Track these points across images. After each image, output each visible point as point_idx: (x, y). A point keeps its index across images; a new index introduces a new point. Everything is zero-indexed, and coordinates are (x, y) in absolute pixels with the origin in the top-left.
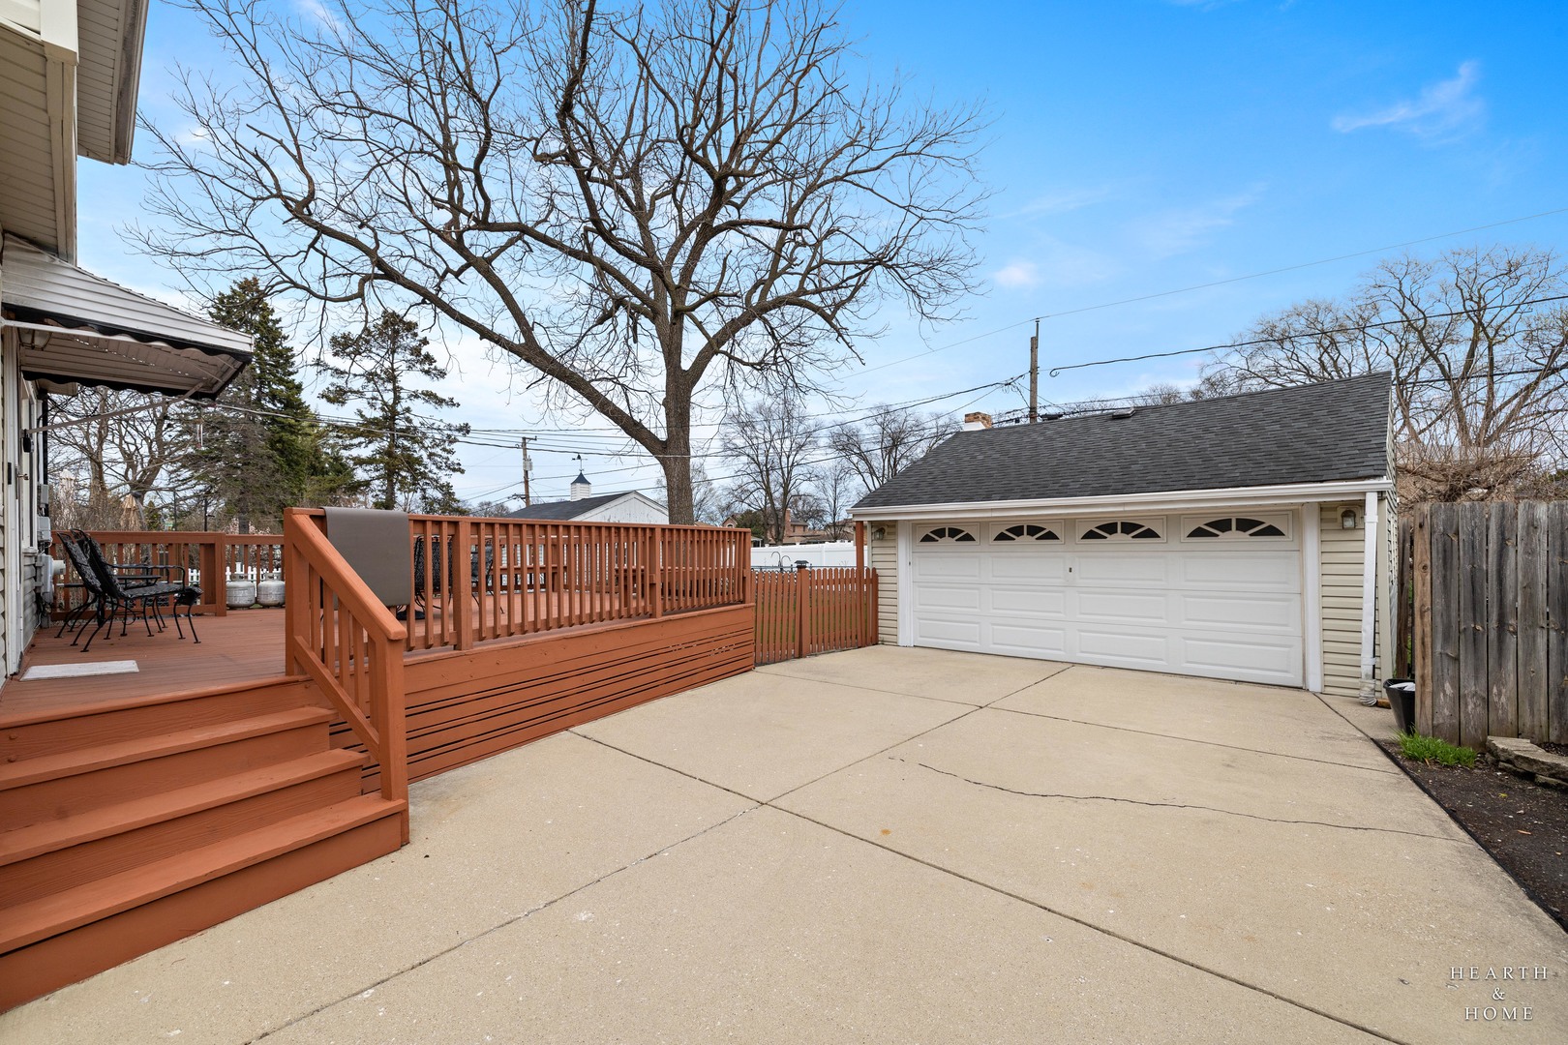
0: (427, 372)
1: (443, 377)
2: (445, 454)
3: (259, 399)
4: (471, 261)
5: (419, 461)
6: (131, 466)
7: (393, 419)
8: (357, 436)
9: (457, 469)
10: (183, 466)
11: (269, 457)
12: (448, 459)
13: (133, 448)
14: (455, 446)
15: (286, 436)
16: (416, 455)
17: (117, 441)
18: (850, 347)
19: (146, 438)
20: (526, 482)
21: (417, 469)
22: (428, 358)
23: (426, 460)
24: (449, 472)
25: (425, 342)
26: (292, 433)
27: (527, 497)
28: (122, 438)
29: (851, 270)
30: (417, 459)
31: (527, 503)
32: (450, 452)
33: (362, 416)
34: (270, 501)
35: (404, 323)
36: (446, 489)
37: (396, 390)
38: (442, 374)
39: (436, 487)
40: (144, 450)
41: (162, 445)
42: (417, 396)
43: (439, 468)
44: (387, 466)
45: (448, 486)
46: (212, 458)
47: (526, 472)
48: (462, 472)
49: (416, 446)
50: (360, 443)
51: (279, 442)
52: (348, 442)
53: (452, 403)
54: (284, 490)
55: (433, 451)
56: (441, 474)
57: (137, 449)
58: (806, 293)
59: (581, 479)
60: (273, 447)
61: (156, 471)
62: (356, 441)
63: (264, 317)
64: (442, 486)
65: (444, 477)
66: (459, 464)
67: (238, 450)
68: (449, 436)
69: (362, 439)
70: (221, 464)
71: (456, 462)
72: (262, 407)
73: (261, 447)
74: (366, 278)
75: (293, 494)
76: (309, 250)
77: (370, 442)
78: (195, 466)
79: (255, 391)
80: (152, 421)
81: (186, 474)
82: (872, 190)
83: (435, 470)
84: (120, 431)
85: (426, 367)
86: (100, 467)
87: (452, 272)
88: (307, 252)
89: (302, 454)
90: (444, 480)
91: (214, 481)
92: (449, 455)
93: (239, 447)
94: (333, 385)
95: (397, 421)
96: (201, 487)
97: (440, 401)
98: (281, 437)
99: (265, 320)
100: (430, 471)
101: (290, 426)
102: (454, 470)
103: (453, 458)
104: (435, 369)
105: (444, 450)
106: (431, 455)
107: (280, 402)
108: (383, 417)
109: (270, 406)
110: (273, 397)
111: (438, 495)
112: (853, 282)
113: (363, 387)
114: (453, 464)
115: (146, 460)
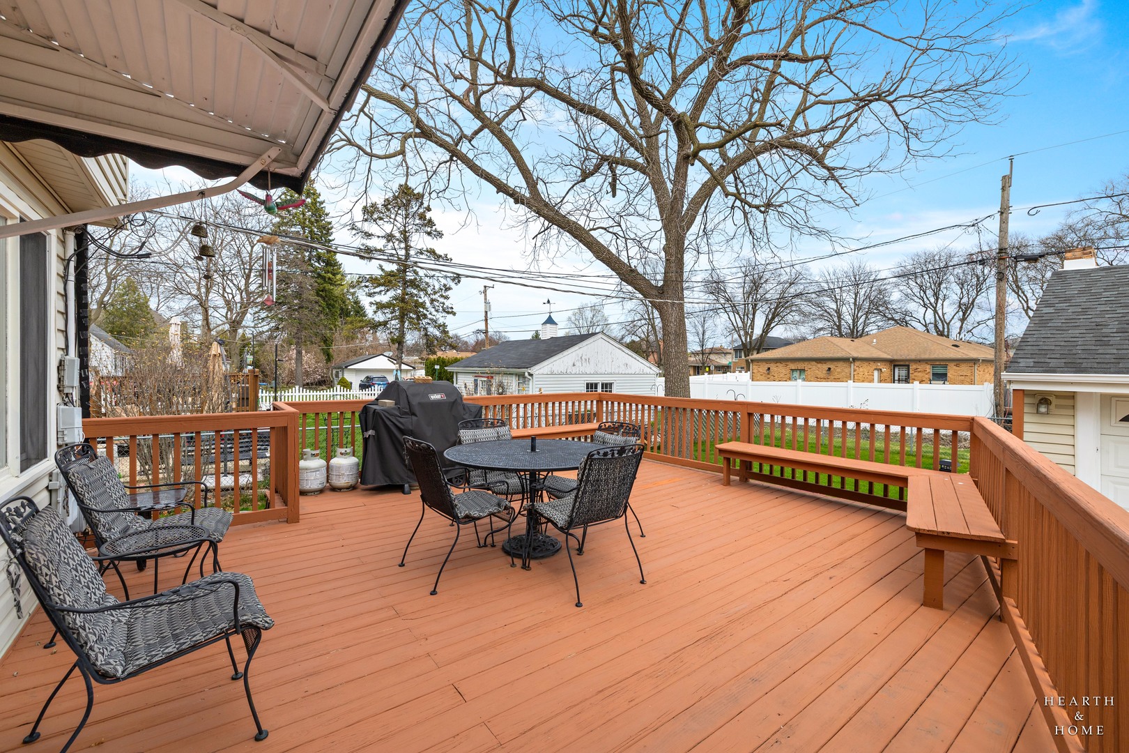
0: (429, 234)
1: (441, 237)
2: (442, 300)
3: (310, 259)
4: (486, 124)
5: (423, 305)
6: (230, 309)
7: (405, 271)
8: (380, 285)
9: (450, 311)
10: (262, 309)
11: (316, 302)
12: (444, 304)
13: (231, 296)
14: (449, 293)
15: (328, 286)
16: (420, 300)
17: (221, 292)
18: (842, 188)
19: (239, 289)
20: (486, 320)
21: (420, 312)
22: (430, 223)
23: (428, 304)
24: (444, 314)
25: (429, 209)
26: (331, 284)
27: (486, 332)
28: (224, 289)
29: (841, 110)
30: (422, 303)
31: (486, 336)
32: (447, 298)
33: (383, 270)
34: (316, 334)
35: (414, 195)
36: (443, 328)
37: (407, 248)
38: (440, 235)
39: (435, 327)
40: (238, 298)
41: (248, 293)
42: (421, 253)
43: (437, 311)
44: (401, 309)
45: (444, 325)
46: (280, 303)
47: (486, 312)
48: (454, 314)
49: (422, 293)
50: (381, 291)
51: (322, 291)
52: (372, 291)
53: (446, 258)
54: (326, 326)
55: (434, 297)
56: (439, 315)
57: (233, 297)
58: (796, 135)
59: (550, 321)
60: (318, 295)
61: (244, 313)
62: (377, 290)
63: (315, 199)
64: (440, 326)
65: (441, 318)
66: (452, 308)
67: (296, 297)
68: (445, 285)
69: (382, 288)
70: (284, 308)
71: (450, 306)
72: (311, 265)
73: (310, 295)
74: (406, 136)
75: (331, 329)
76: (359, 114)
77: (388, 290)
78: (269, 309)
79: (307, 254)
80: (243, 277)
81: (263, 315)
82: (863, 26)
83: (435, 313)
84: (223, 285)
85: (429, 230)
86: (207, 311)
87: (466, 137)
88: (358, 116)
89: (335, 299)
90: (441, 321)
91: (281, 319)
92: (445, 301)
93: (298, 295)
94: (363, 245)
95: (408, 274)
96: (274, 325)
97: (438, 257)
98: (324, 287)
99: (314, 203)
100: (430, 314)
101: (329, 279)
102: (448, 313)
103: (447, 303)
104: (436, 231)
105: (442, 296)
106: (432, 301)
107: (324, 262)
108: (397, 270)
109: (317, 264)
110: (319, 258)
111: (437, 333)
112: (842, 123)
113: (384, 246)
114: (448, 307)
115: (239, 305)
